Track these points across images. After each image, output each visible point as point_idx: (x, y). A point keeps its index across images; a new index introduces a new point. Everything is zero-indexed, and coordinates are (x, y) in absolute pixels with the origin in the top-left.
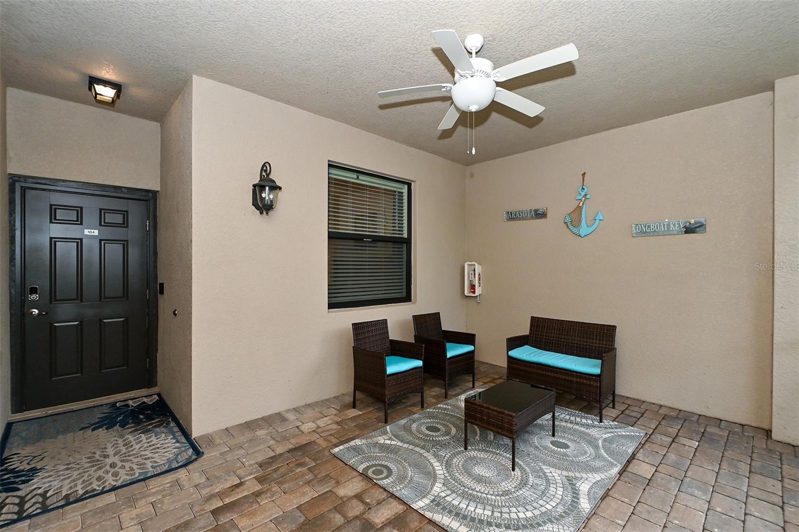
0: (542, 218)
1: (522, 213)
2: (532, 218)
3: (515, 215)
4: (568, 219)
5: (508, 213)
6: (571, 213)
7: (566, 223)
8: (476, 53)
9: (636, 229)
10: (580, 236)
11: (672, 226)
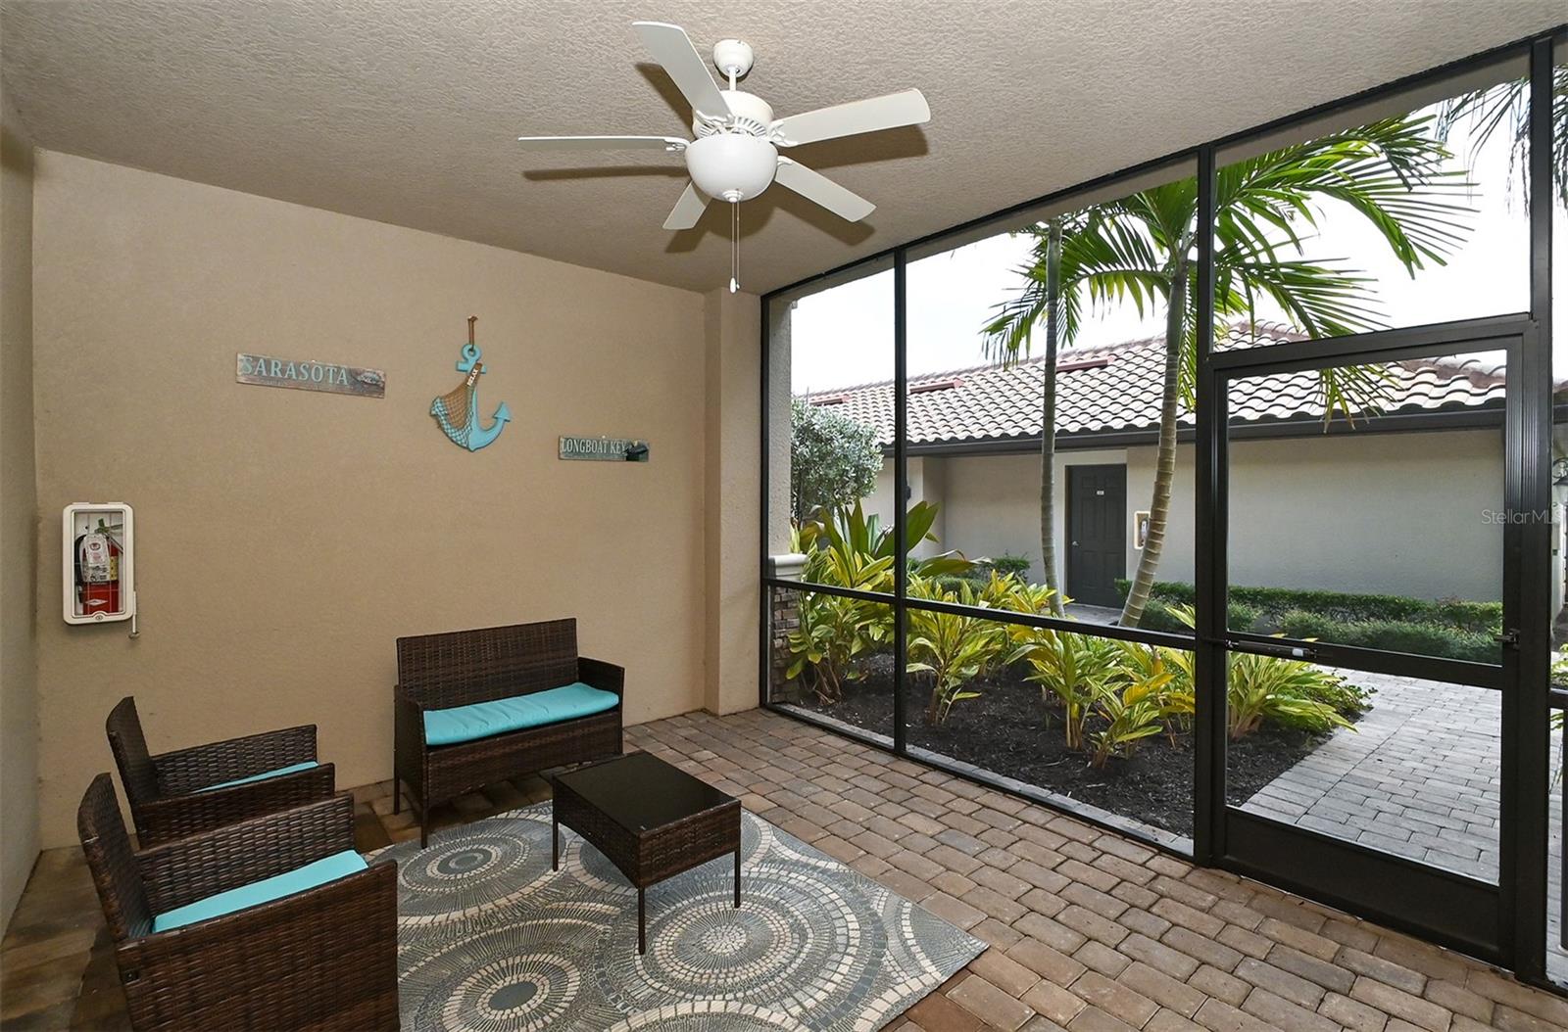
0: (370, 394)
1: (309, 370)
2: (340, 390)
3: (283, 371)
4: (439, 409)
5: (256, 359)
6: (447, 396)
7: (435, 416)
8: (739, 80)
9: (565, 446)
10: (467, 448)
11: (612, 447)
